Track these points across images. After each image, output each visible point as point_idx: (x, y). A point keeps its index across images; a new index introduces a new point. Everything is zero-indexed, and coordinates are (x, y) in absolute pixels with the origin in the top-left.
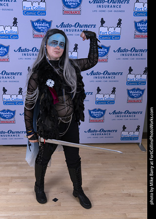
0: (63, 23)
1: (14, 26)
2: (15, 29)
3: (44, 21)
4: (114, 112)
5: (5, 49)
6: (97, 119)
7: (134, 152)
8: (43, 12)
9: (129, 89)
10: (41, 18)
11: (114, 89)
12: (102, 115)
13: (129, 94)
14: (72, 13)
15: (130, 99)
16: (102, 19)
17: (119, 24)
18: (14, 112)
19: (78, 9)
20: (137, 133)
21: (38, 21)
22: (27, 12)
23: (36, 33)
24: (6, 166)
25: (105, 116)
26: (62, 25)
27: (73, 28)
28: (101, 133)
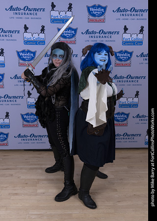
0: (88, 30)
1: (41, 33)
2: (42, 36)
3: (70, 28)
4: (138, 116)
5: (32, 55)
6: (120, 122)
11: (138, 92)
12: (126, 119)
14: (96, 21)
16: (125, 26)
19: (102, 17)
22: (54, 21)
23: (62, 39)
24: (31, 169)
25: (129, 119)
26: (87, 32)
27: (98, 35)
28: (125, 137)
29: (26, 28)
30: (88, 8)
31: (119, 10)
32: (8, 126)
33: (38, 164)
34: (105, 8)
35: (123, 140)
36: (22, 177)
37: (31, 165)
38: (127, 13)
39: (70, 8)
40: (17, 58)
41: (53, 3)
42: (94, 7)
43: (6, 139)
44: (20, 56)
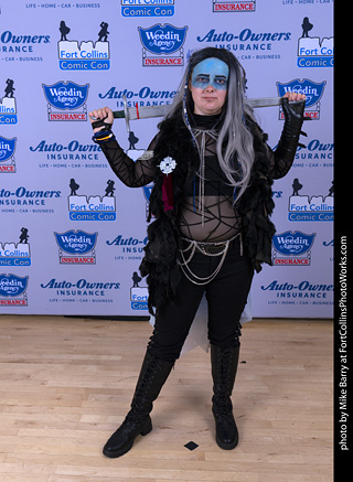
0: (213, 31)
1: (100, 40)
2: (102, 47)
3: (168, 28)
5: (79, 93)
6: (292, 256)
8: (168, 9)
10: (162, 21)
12: (306, 249)
14: (234, 9)
16: (306, 19)
18: (93, 237)
21: (155, 29)
22: (130, 10)
23: (149, 54)
24: (74, 363)
25: (313, 249)
26: (211, 36)
27: (237, 42)
28: (304, 292)
29: (64, 30)
32: (25, 261)
33: (92, 353)
36: (51, 383)
37: (76, 352)
40: (45, 101)
43: (21, 290)
44: (50, 98)
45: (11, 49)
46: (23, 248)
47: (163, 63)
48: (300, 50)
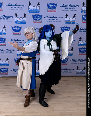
0: (48, 16)
2: (24, 19)
3: (38, 15)
4: (73, 60)
5: (20, 29)
7: (83, 80)
8: (38, 11)
9: (80, 48)
10: (37, 14)
11: (72, 48)
13: (80, 51)
14: (52, 11)
15: (80, 53)
16: (66, 14)
17: (75, 16)
19: (55, 9)
20: (84, 71)
21: (36, 15)
22: (30, 11)
25: (68, 61)
26: (47, 17)
27: (52, 18)
29: (16, 15)
30: (48, 5)
31: (63, 6)
32: (8, 65)
34: (56, 5)
35: (65, 72)
38: (67, 7)
39: (38, 4)
40: (12, 30)
41: (30, 2)
42: (50, 4)
43: (7, 71)
44: (13, 30)
45: (5, 19)
46: (7, 62)
47: (37, 23)
48: (65, 20)
